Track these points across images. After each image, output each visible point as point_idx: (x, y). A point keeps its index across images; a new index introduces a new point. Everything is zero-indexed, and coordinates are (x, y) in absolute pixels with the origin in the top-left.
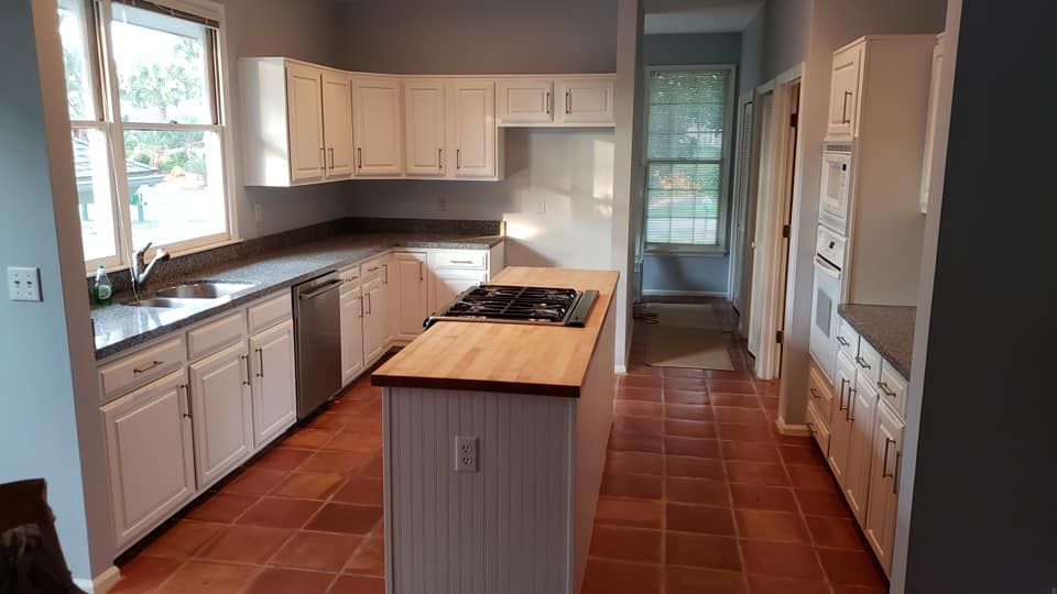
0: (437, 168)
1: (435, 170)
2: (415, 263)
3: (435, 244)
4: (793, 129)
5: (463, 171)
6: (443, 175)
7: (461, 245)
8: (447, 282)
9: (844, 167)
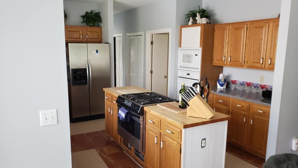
4: (151, 45)
9: (196, 55)
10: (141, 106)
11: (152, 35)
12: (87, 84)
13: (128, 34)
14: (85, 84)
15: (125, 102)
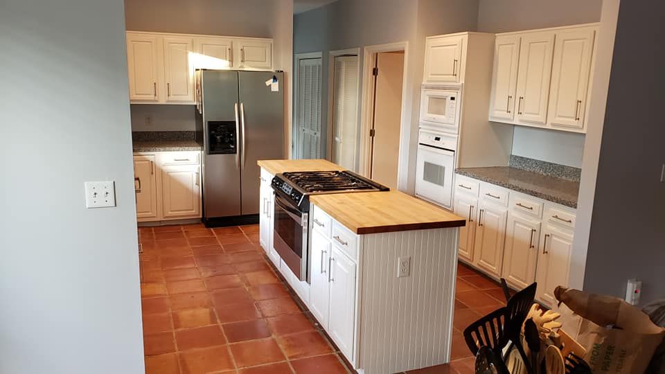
0: (154, 96)
1: (152, 97)
2: (147, 162)
3: (161, 149)
4: (374, 76)
5: (172, 98)
6: (156, 101)
7: (181, 149)
8: (171, 174)
9: (453, 99)
10: (304, 194)
11: (377, 54)
12: (236, 153)
13: (333, 53)
14: (233, 153)
15: (283, 186)
